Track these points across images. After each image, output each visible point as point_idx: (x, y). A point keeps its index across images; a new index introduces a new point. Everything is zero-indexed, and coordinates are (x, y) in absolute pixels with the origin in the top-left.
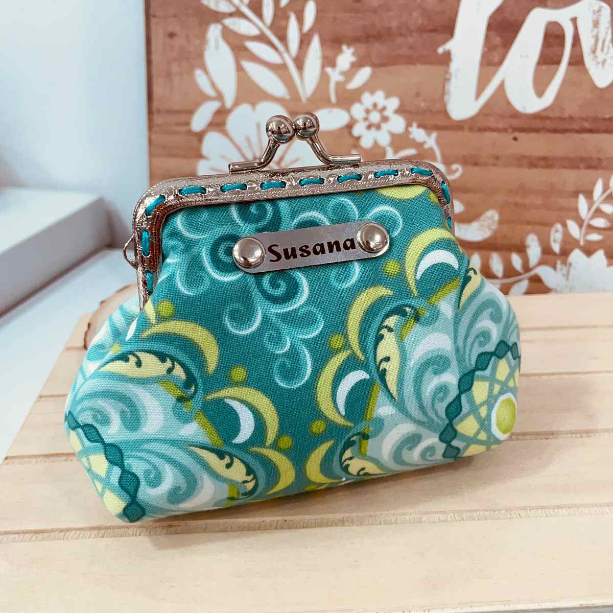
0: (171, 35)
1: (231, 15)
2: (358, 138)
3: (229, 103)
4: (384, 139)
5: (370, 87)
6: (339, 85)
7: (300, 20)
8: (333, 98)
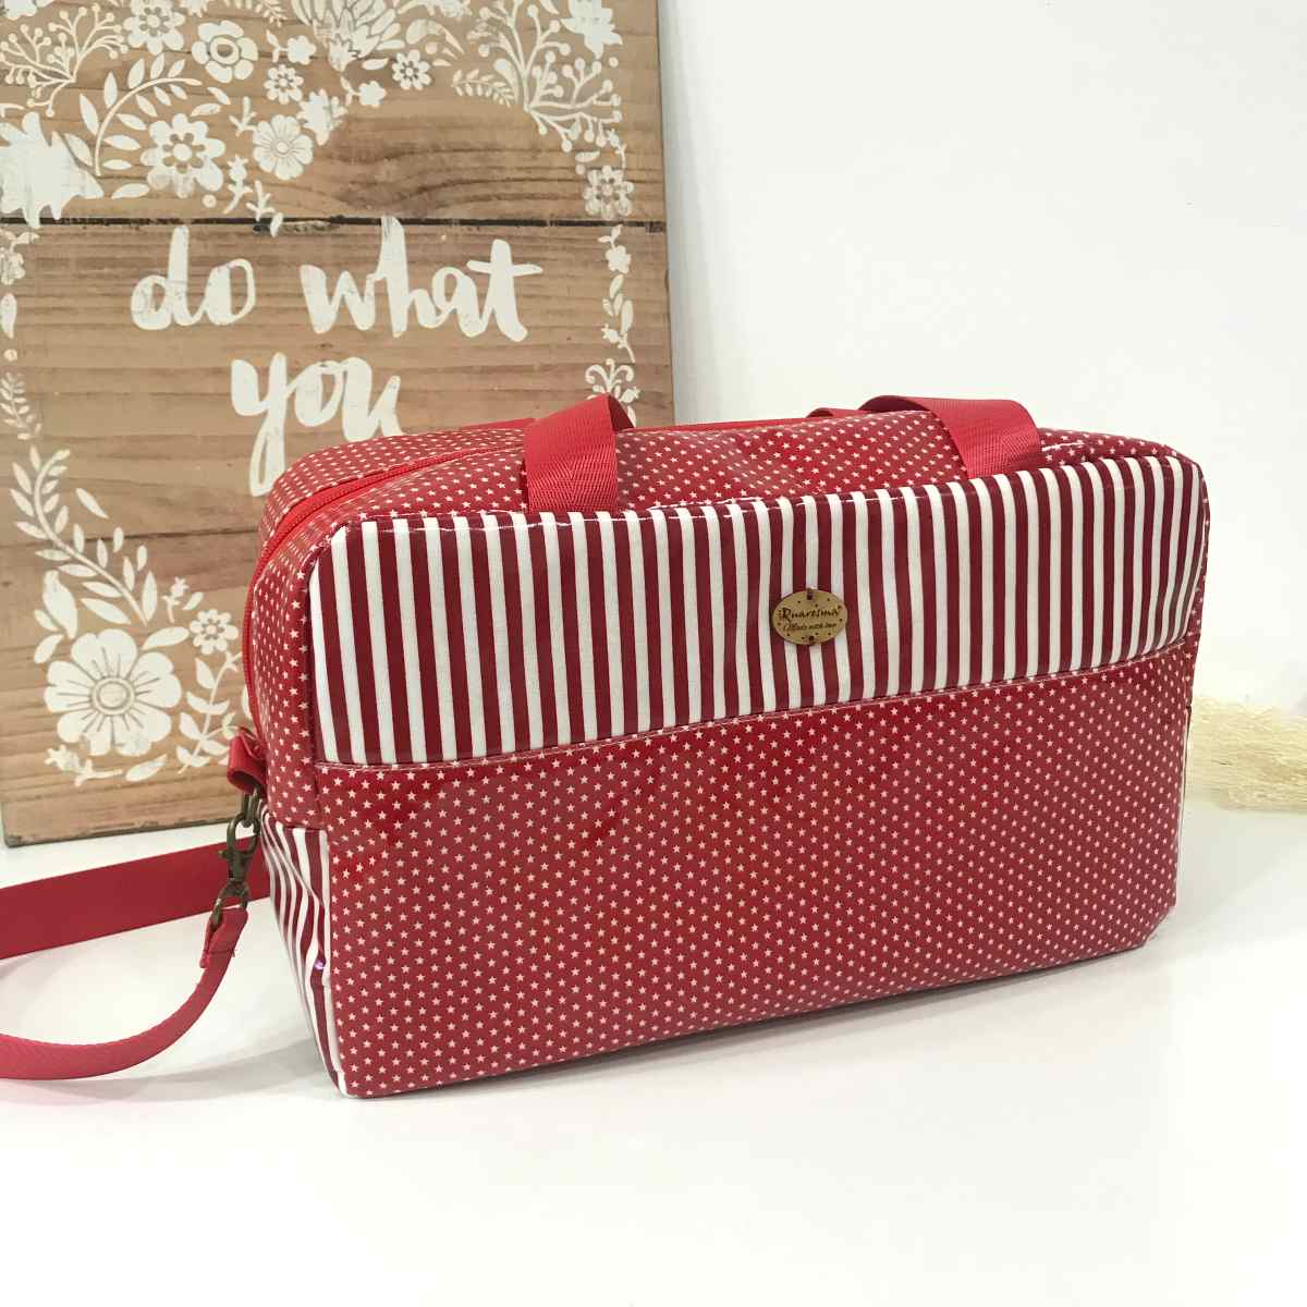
0: (6, 584)
1: (66, 563)
2: (200, 647)
3: (72, 636)
4: (222, 646)
5: (202, 607)
6: (174, 608)
7: (134, 562)
8: (172, 620)
